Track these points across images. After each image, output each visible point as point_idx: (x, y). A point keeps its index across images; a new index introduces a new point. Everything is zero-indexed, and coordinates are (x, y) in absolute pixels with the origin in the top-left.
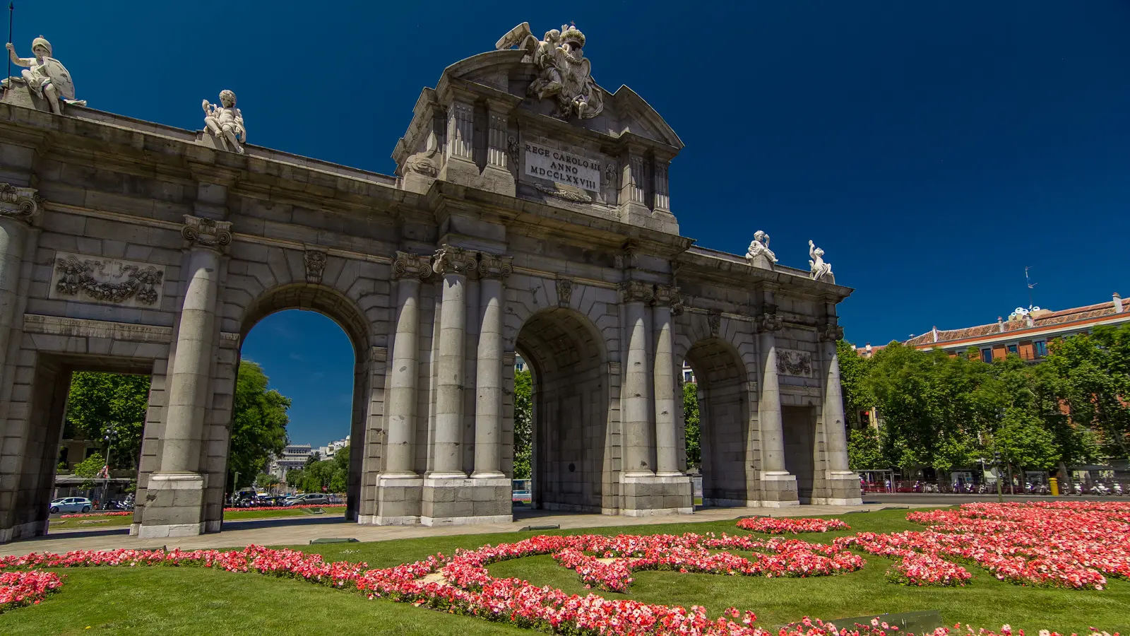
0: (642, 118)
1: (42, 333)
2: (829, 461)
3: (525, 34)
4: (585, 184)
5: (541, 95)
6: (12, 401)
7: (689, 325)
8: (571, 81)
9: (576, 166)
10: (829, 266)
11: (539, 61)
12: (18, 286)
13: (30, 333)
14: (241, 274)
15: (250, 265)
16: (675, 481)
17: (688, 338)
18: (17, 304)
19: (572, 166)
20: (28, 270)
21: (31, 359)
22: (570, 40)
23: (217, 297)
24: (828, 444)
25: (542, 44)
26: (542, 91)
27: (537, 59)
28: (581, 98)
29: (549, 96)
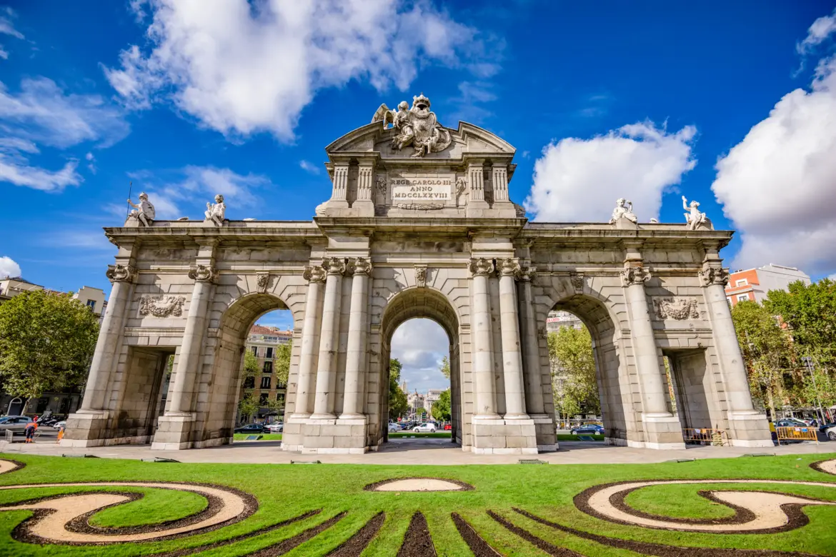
0: (479, 139)
1: (131, 336)
2: (730, 401)
3: (384, 110)
4: (439, 196)
5: (400, 146)
6: (117, 372)
7: (552, 286)
8: (422, 130)
9: (430, 186)
10: (704, 215)
11: (396, 124)
12: (123, 313)
13: (126, 336)
14: (223, 293)
15: (228, 287)
16: (518, 423)
17: (551, 298)
18: (122, 323)
19: (428, 186)
20: (129, 304)
21: (126, 349)
22: (418, 104)
23: (208, 308)
24: (726, 383)
25: (397, 114)
26: (400, 143)
27: (394, 124)
28: (429, 139)
29: (406, 145)
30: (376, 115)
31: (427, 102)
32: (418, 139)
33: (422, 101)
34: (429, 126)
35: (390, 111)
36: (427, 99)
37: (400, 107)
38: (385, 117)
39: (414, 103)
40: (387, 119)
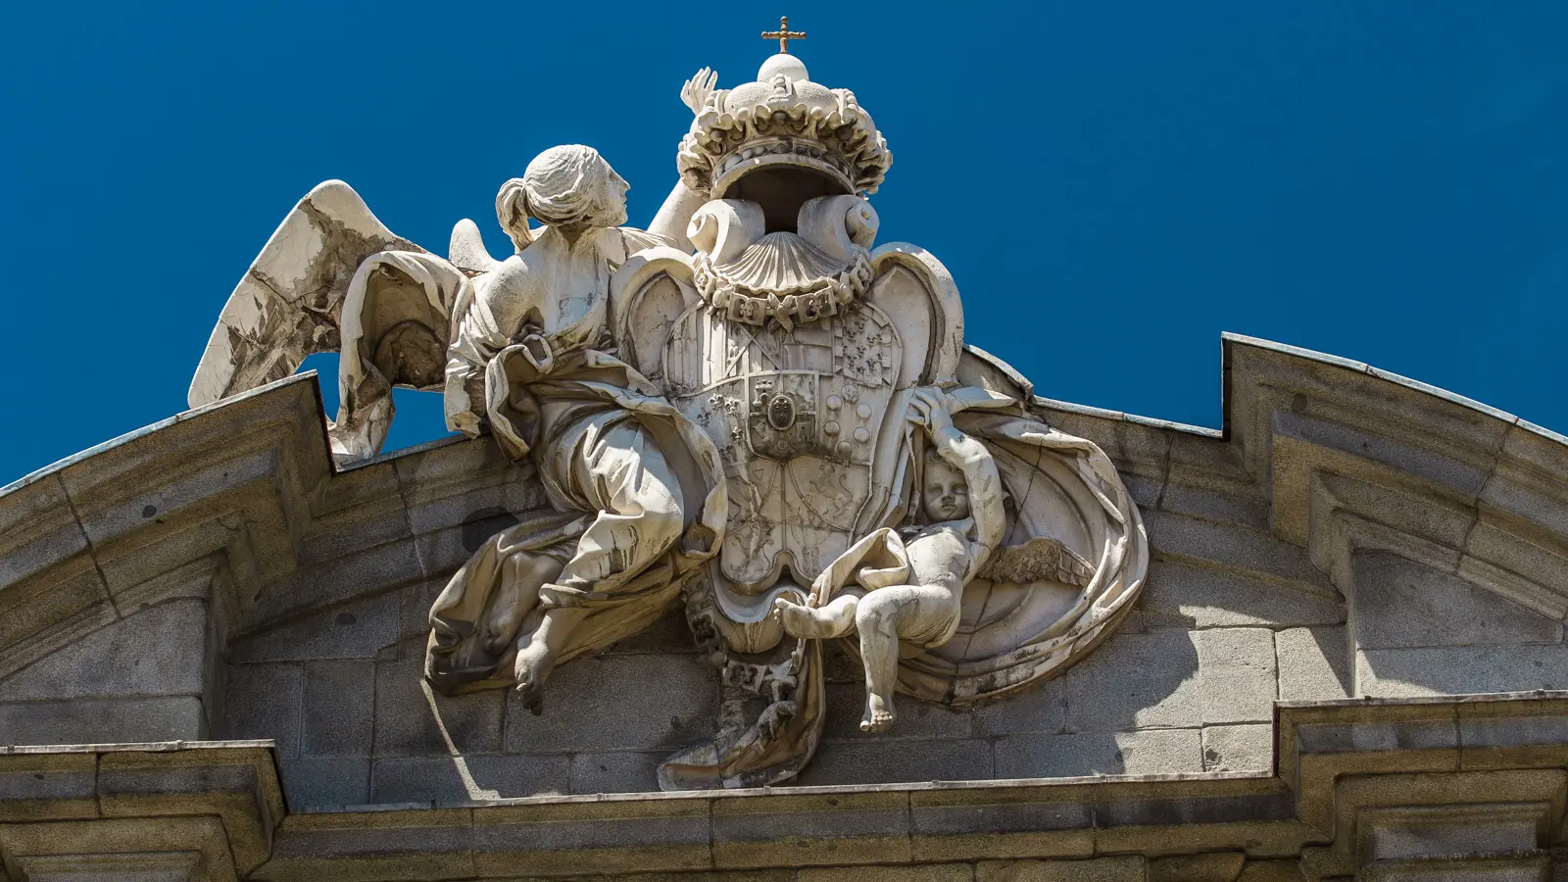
0: (1485, 541)
3: (345, 248)
8: (784, 460)
11: (477, 408)
22: (733, 168)
25: (493, 272)
26: (533, 611)
27: (455, 403)
28: (878, 557)
29: (601, 634)
30: (242, 308)
31: (839, 136)
32: (743, 562)
33: (782, 123)
34: (873, 405)
35: (410, 258)
36: (842, 103)
37: (522, 208)
38: (350, 325)
39: (688, 149)
40: (371, 348)
